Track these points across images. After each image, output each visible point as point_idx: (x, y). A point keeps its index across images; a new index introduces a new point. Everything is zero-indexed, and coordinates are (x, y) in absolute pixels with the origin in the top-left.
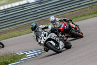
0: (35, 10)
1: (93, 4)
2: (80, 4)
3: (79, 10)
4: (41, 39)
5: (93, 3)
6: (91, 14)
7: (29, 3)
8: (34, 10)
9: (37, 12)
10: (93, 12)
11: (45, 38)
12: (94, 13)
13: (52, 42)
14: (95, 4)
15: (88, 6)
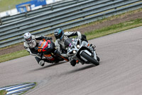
0: (18, 26)
1: (104, 17)
2: (83, 17)
3: (82, 25)
4: (73, 47)
5: (103, 15)
6: (101, 31)
7: (9, 16)
8: (16, 26)
9: (21, 29)
10: (104, 28)
11: (78, 46)
12: (104, 31)
13: (86, 51)
14: (106, 17)
15: (95, 20)
